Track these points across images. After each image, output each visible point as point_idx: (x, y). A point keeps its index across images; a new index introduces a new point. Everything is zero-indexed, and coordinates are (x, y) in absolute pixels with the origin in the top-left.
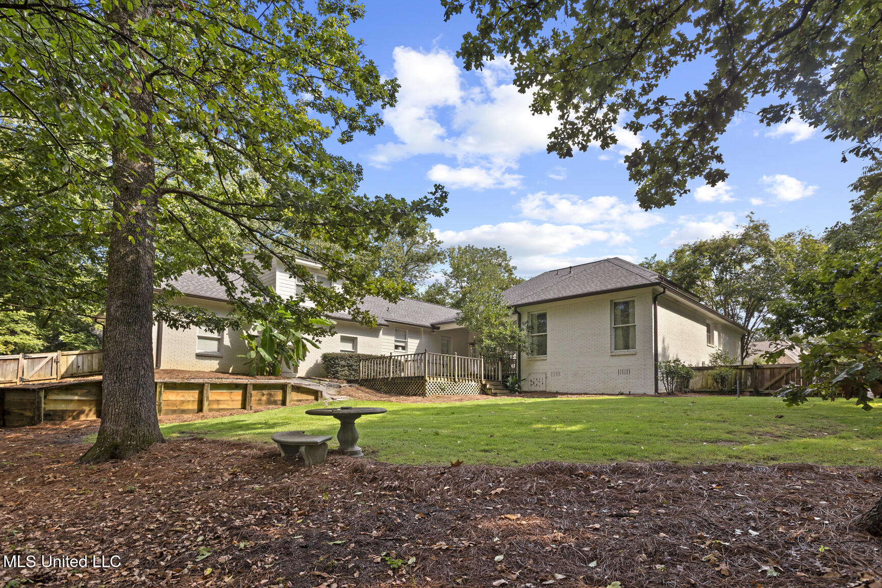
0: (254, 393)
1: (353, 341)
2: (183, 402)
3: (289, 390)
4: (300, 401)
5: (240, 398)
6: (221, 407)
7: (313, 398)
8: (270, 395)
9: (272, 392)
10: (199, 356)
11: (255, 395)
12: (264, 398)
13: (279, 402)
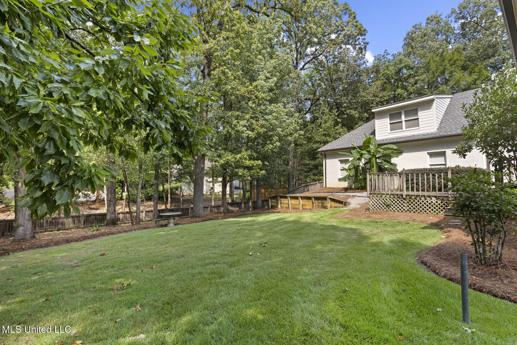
0: (316, 201)
3: (328, 200)
5: (311, 204)
9: (323, 202)
10: (340, 180)
12: (320, 205)
13: (326, 207)
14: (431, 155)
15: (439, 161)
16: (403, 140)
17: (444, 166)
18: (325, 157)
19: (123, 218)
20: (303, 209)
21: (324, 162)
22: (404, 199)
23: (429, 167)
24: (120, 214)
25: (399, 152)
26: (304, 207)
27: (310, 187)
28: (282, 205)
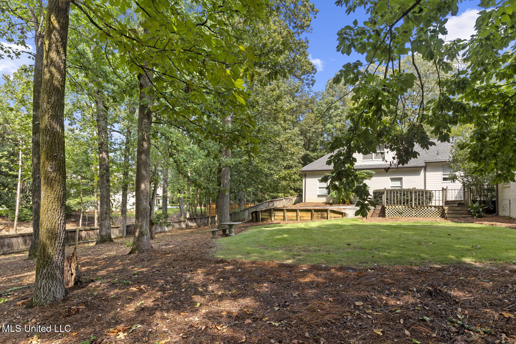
0: (316, 213)
1: (400, 179)
2: (292, 216)
3: (329, 212)
4: (335, 217)
5: (310, 215)
6: (304, 219)
7: (342, 216)
8: (322, 214)
9: (323, 213)
10: (319, 196)
11: (315, 214)
12: (320, 216)
13: (326, 218)
14: (392, 180)
15: (397, 184)
16: (374, 167)
17: (400, 188)
18: (305, 176)
19: (85, 236)
20: (300, 220)
21: (304, 180)
22: (413, 208)
23: (390, 188)
24: (82, 231)
25: (370, 176)
26: (302, 219)
27: (275, 202)
28: (276, 218)
